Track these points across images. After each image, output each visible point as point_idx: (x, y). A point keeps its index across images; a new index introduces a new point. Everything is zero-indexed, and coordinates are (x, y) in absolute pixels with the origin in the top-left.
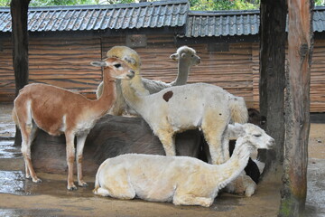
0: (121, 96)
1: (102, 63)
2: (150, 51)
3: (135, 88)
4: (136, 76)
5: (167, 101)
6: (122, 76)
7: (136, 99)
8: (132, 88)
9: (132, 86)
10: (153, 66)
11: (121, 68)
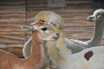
0: (48, 57)
1: (31, 27)
2: (70, 10)
3: (59, 48)
4: (60, 38)
5: (88, 59)
6: (48, 38)
7: (59, 57)
8: (57, 49)
9: (57, 46)
10: (71, 24)
11: (47, 31)
